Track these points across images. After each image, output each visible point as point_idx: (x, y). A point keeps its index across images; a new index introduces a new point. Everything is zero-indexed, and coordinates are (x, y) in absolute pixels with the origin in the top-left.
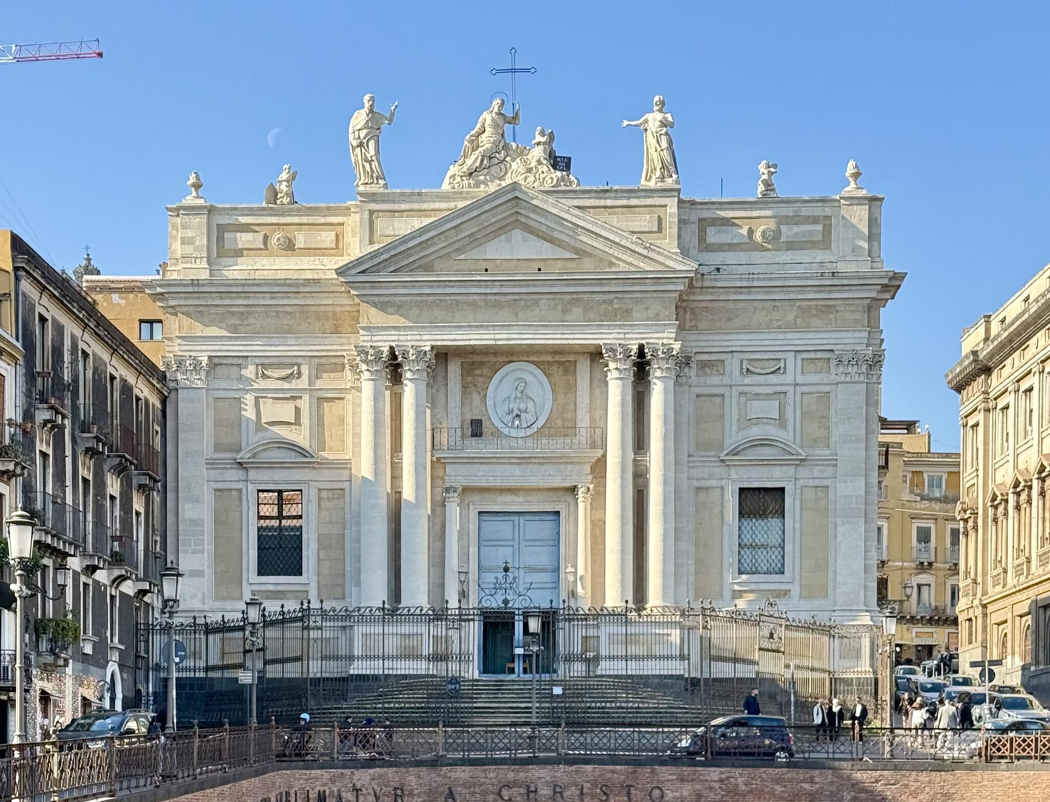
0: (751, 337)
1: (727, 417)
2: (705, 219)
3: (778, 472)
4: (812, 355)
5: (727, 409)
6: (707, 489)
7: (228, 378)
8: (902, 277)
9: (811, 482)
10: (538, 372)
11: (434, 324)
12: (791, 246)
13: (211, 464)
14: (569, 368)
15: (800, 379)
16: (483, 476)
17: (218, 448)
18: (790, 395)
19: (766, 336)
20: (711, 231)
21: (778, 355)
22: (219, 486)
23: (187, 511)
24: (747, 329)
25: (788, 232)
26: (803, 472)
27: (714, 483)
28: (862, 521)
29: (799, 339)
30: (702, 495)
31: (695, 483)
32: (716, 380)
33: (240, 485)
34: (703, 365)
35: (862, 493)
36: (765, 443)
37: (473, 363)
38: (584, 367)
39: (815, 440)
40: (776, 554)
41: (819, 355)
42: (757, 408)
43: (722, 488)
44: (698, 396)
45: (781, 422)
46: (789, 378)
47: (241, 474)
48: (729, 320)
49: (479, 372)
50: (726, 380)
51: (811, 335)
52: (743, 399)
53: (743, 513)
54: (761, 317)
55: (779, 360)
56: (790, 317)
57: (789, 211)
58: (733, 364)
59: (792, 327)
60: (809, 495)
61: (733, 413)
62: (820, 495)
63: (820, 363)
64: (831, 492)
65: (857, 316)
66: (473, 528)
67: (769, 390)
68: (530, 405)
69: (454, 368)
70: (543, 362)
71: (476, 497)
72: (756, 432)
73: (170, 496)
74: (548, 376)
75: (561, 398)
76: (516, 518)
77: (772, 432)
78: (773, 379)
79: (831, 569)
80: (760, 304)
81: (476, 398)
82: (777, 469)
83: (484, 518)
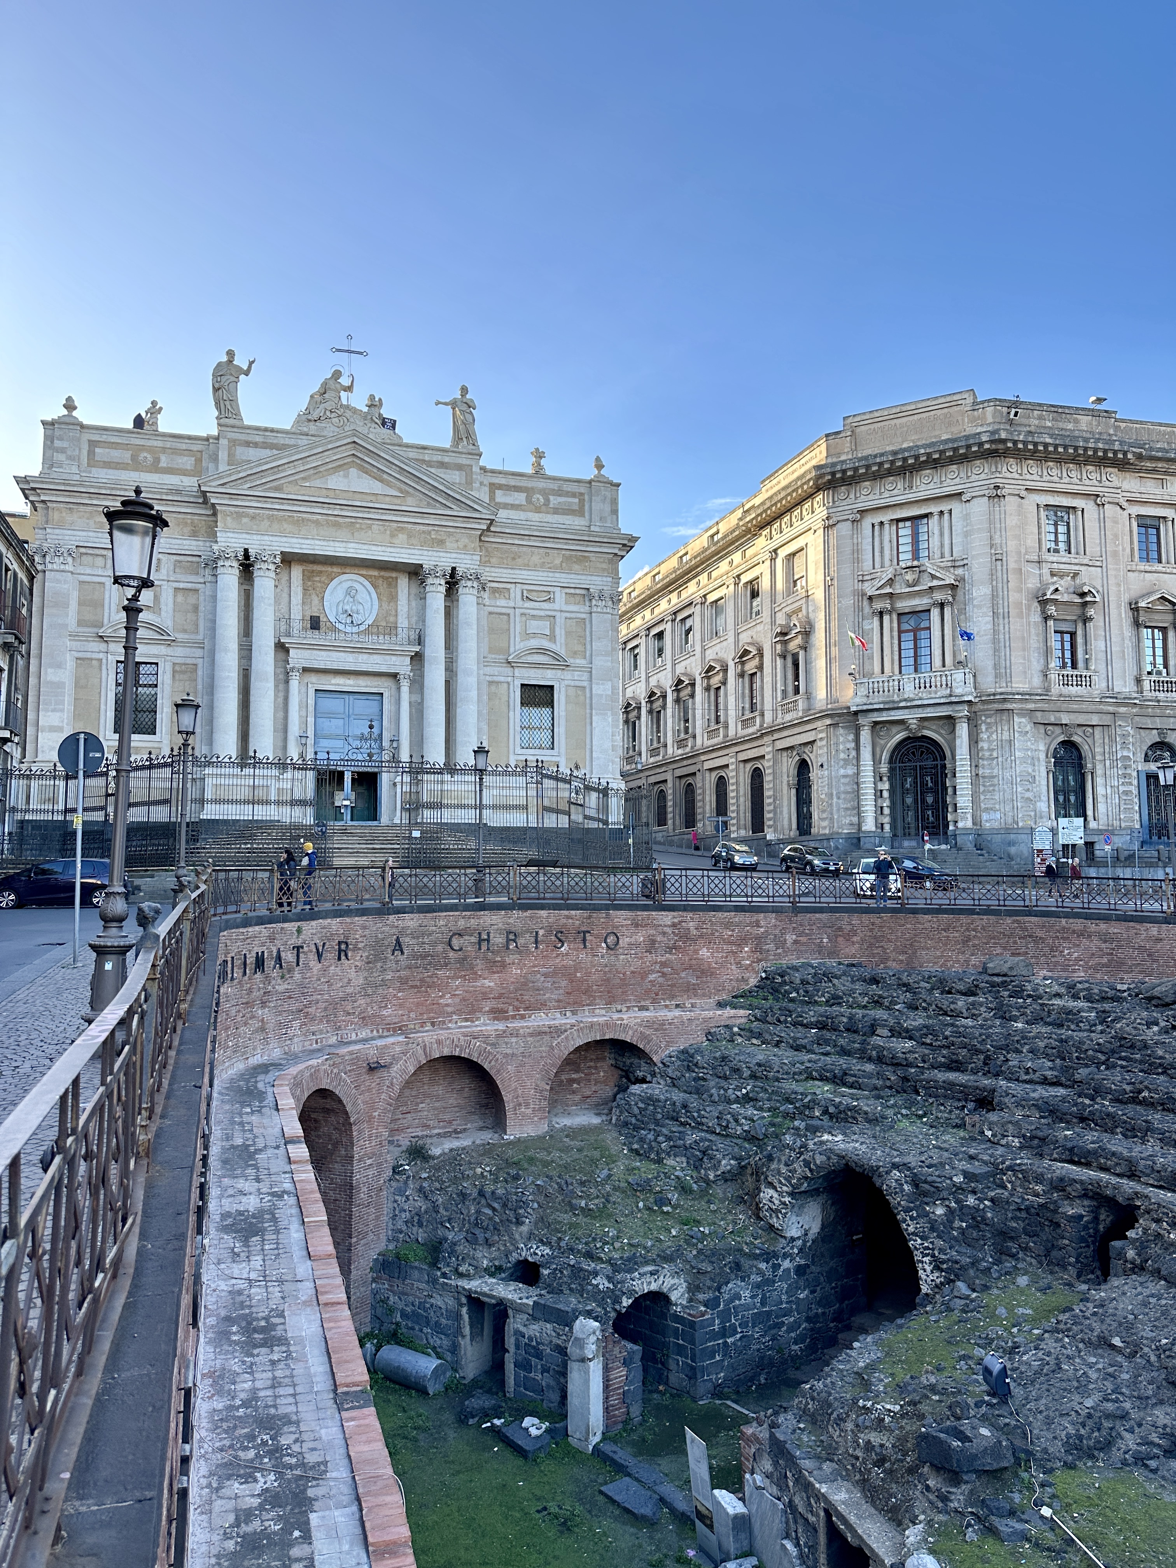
0: (530, 573)
1: (512, 630)
2: (494, 484)
3: (550, 674)
4: (572, 591)
5: (512, 625)
6: (498, 683)
7: (93, 566)
8: (636, 539)
9: (572, 683)
10: (366, 583)
11: (283, 534)
12: (556, 511)
13: (73, 636)
14: (392, 584)
15: (564, 608)
16: (322, 660)
17: (80, 623)
18: (558, 620)
19: (541, 574)
20: (498, 493)
21: (549, 589)
22: (80, 655)
23: (50, 675)
24: (527, 566)
25: (554, 500)
26: (567, 675)
27: (502, 679)
28: (609, 713)
29: (564, 578)
30: (493, 688)
31: (488, 678)
32: (502, 602)
33: (101, 656)
34: (495, 591)
35: (610, 693)
36: (542, 651)
37: (313, 571)
38: (403, 582)
39: (575, 653)
40: (545, 736)
41: (578, 591)
42: (534, 626)
43: (508, 683)
44: (490, 613)
45: (552, 637)
46: (556, 606)
47: (103, 646)
48: (514, 559)
49: (317, 579)
50: (512, 604)
51: (572, 576)
52: (524, 618)
53: (522, 704)
54: (536, 559)
55: (549, 592)
56: (558, 561)
57: (554, 486)
58: (516, 592)
59: (560, 568)
60: (572, 692)
61: (517, 627)
62: (579, 693)
63: (578, 598)
64: (588, 691)
65: (604, 566)
66: (311, 702)
67: (542, 613)
68: (360, 607)
69: (297, 572)
70: (371, 576)
71: (313, 678)
72: (534, 643)
73: (33, 661)
74: (375, 587)
75: (385, 606)
76: (346, 696)
77: (546, 644)
78: (545, 605)
79: (588, 747)
80: (536, 550)
81: (316, 600)
82: (549, 671)
83: (320, 695)
